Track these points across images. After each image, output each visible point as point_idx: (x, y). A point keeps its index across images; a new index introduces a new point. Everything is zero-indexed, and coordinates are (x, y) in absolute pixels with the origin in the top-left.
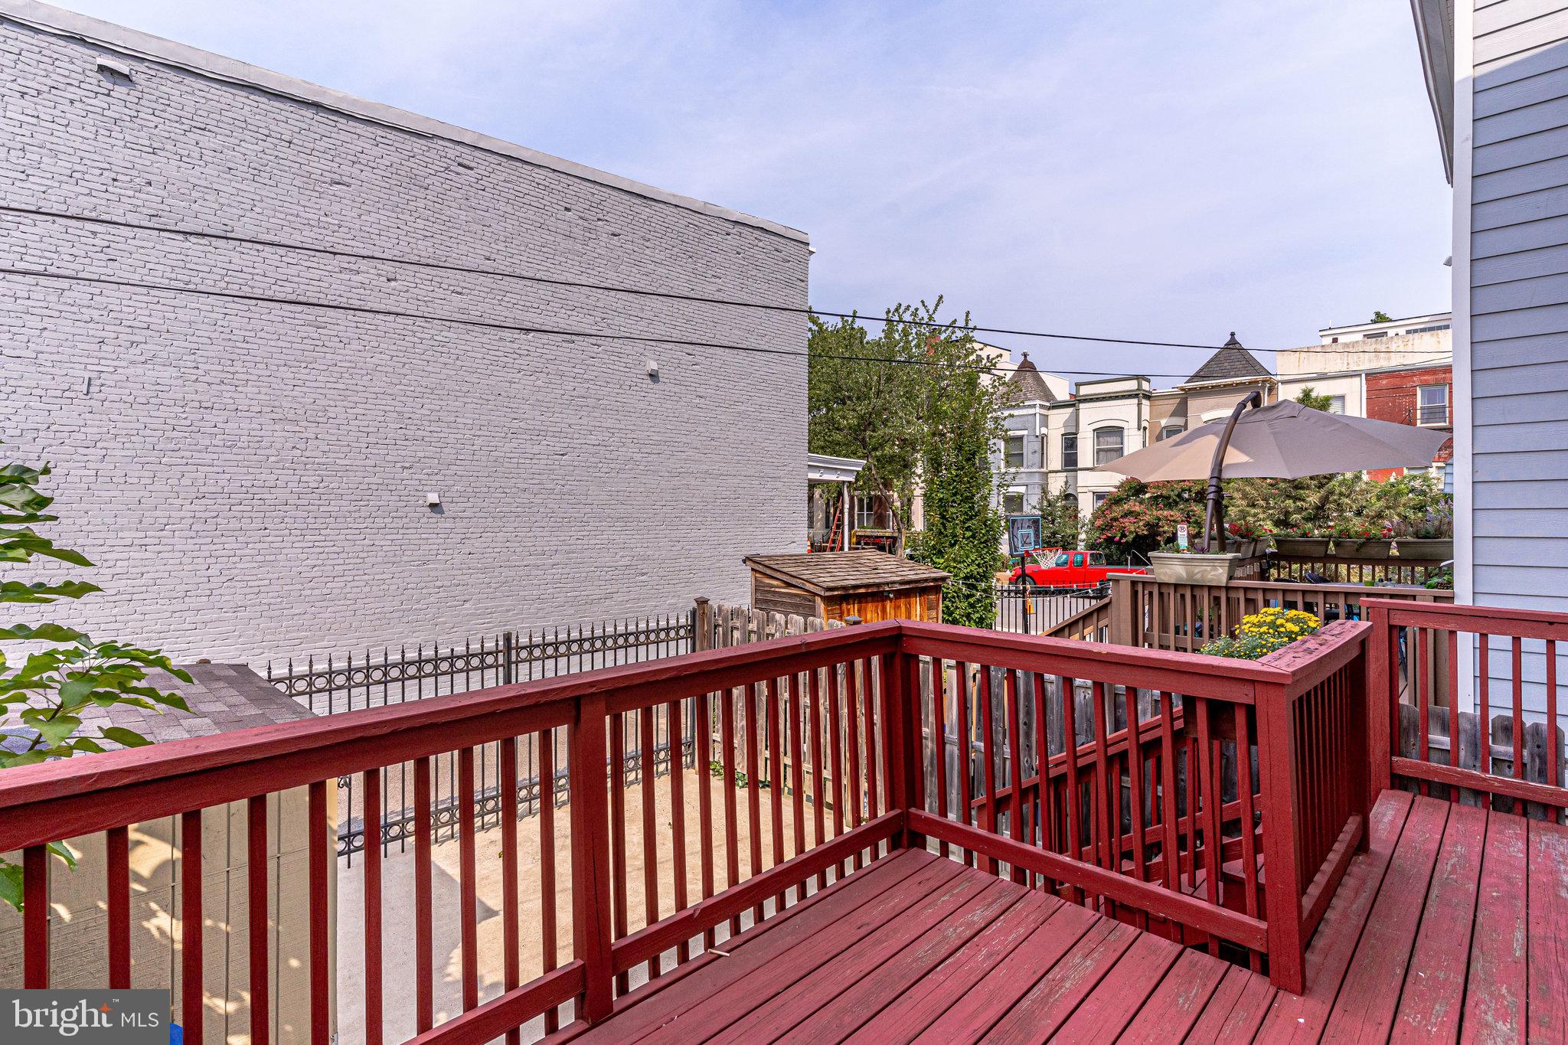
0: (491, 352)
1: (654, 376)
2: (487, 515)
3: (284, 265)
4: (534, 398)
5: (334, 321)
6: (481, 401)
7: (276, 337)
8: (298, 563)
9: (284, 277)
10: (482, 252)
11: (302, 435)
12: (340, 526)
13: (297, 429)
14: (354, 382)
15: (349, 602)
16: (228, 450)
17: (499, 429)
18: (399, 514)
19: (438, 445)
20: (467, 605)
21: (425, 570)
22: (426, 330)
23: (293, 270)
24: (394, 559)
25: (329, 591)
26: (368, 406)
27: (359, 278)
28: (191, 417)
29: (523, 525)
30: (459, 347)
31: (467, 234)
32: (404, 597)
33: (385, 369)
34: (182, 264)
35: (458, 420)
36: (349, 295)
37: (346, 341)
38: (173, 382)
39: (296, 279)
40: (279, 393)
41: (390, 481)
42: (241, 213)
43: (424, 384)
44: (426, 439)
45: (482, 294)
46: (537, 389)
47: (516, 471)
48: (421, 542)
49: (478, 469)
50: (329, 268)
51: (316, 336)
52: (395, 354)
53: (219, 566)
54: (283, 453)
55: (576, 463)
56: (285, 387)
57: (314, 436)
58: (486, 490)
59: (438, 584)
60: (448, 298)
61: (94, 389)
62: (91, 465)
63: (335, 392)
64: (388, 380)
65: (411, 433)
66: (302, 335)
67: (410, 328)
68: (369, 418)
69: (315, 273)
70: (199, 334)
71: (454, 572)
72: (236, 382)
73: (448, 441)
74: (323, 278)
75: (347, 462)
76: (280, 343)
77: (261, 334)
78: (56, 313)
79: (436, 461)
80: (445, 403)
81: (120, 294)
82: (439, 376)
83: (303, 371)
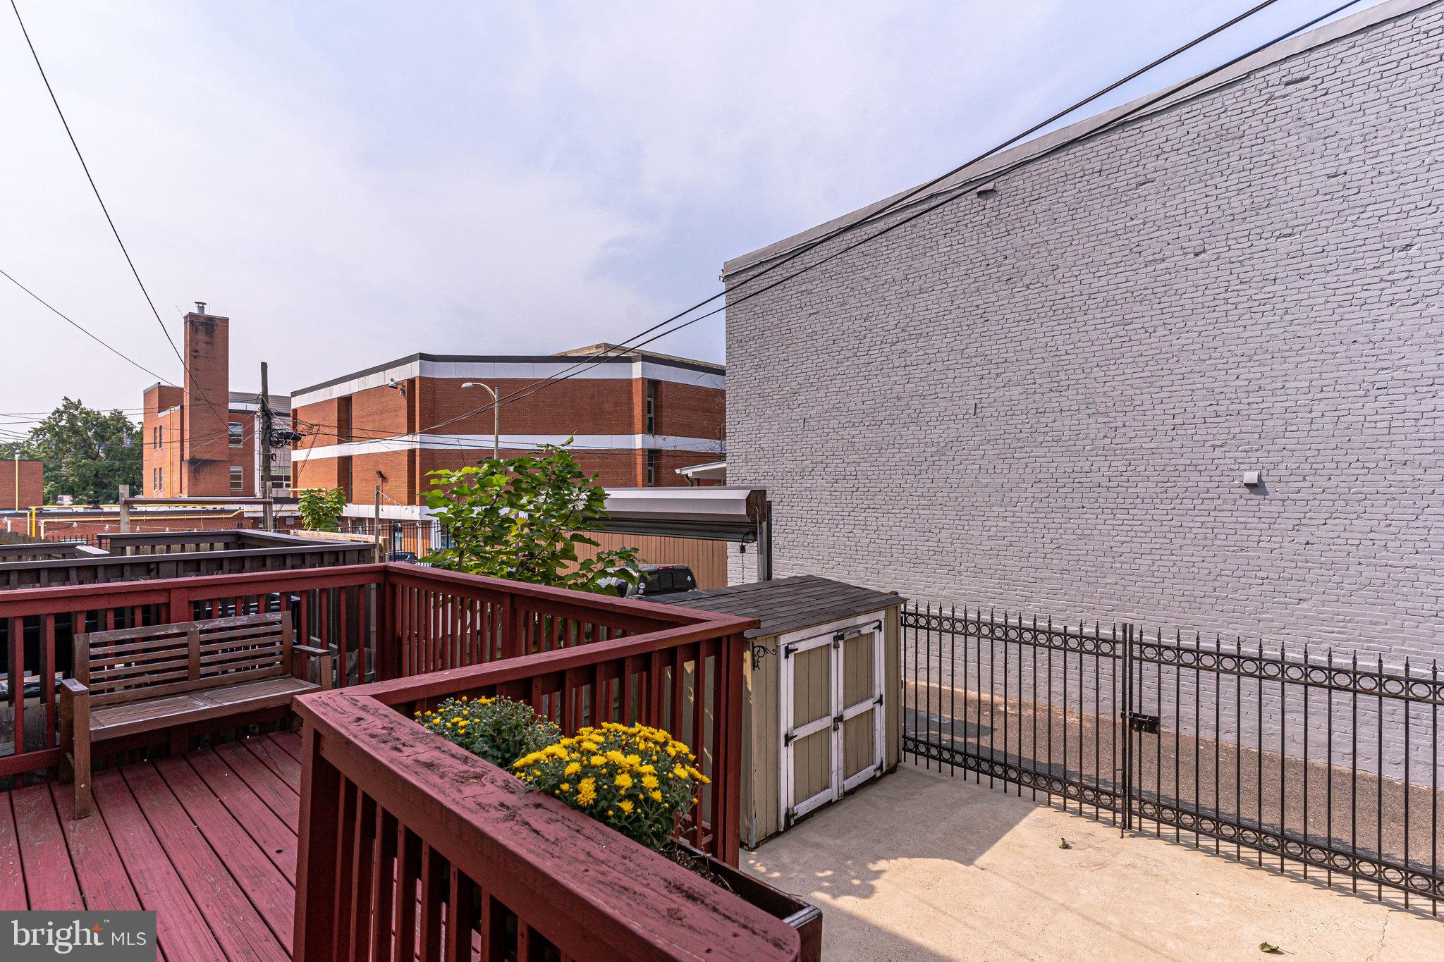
0: (1339, 292)
2: (1336, 497)
3: (1096, 280)
5: (1140, 315)
6: (1323, 357)
7: (1090, 343)
8: (1110, 538)
9: (1096, 290)
10: (1324, 172)
11: (1112, 425)
12: (1148, 506)
13: (1108, 420)
14: (1159, 367)
15: (1156, 580)
16: (1055, 444)
17: (1357, 387)
18: (1209, 495)
19: (1260, 417)
20: (1304, 605)
21: (1243, 557)
22: (1241, 293)
23: (1103, 282)
24: (1204, 542)
25: (1137, 567)
26: (1174, 388)
27: (1163, 265)
28: (1032, 421)
29: (1399, 511)
30: (1289, 299)
31: (1299, 160)
32: (1217, 584)
33: (1191, 347)
34: (1025, 308)
35: (1288, 385)
36: (1154, 285)
37: (1150, 330)
38: (1020, 397)
39: (1105, 288)
40: (1092, 391)
41: (1200, 462)
42: (1063, 251)
43: (1239, 353)
44: (1243, 413)
45: (1324, 224)
47: (1387, 438)
48: (1238, 526)
49: (1319, 440)
50: (1133, 267)
51: (1123, 333)
52: (1204, 328)
53: (1050, 536)
54: (1097, 442)
56: (1097, 385)
57: (1121, 424)
58: (1334, 465)
59: (1261, 574)
60: (1271, 246)
61: (978, 411)
62: (977, 462)
63: (1141, 380)
64: (1196, 358)
65: (1224, 408)
66: (1111, 335)
67: (1221, 296)
68: (1174, 399)
69: (1122, 277)
70: (1036, 356)
71: (1284, 564)
72: (1061, 389)
73: (1273, 411)
74: (1130, 278)
75: (1153, 445)
76: (1094, 348)
77: (1078, 345)
78: (960, 366)
79: (1257, 436)
80: (1268, 368)
81: (991, 343)
82: (1261, 339)
83: (1113, 367)
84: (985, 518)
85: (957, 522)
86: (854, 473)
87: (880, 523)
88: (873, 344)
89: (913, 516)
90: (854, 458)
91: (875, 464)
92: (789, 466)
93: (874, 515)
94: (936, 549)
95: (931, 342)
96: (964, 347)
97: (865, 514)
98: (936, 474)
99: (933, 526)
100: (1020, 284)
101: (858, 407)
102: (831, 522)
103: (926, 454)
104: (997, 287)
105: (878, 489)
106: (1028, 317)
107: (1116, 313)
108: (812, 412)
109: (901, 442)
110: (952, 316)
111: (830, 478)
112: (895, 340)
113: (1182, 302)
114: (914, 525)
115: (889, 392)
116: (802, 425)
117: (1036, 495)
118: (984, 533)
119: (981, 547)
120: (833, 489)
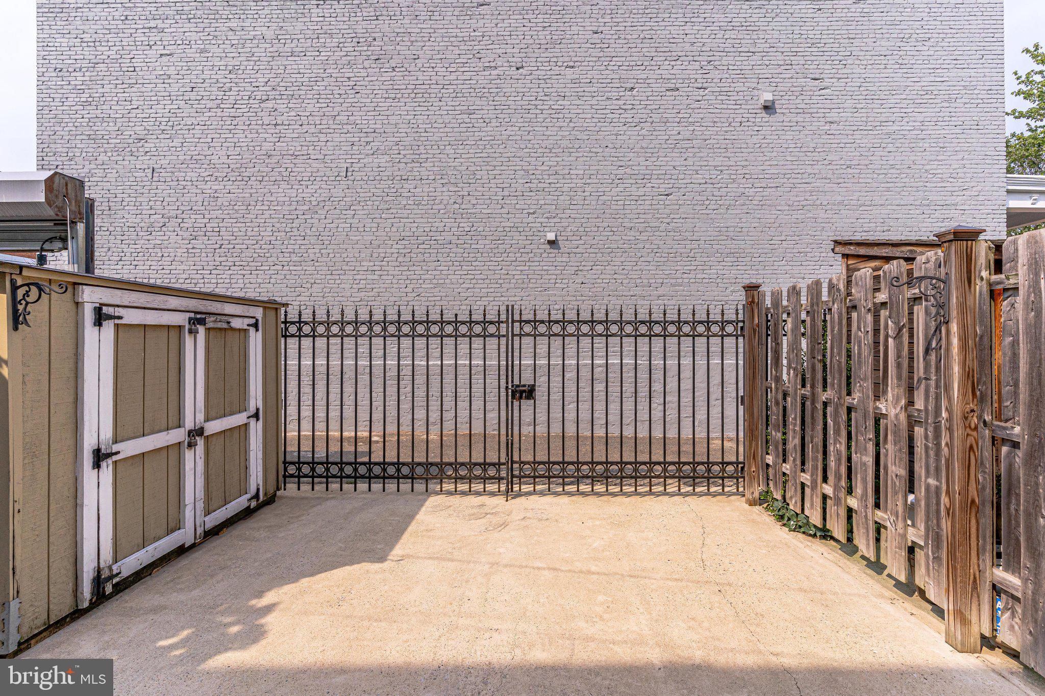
0: (599, 112)
1: (768, 108)
2: (597, 251)
3: (448, 74)
4: (639, 146)
5: (480, 108)
6: (590, 154)
7: (443, 126)
8: (458, 286)
9: (448, 82)
10: (591, 28)
11: (460, 194)
12: (485, 259)
13: (457, 189)
14: (493, 150)
16: (416, 207)
17: (607, 177)
18: (526, 250)
19: (556, 193)
21: (546, 295)
22: (545, 103)
23: (453, 77)
24: (522, 286)
26: (503, 168)
27: (494, 72)
28: (397, 186)
29: (629, 259)
30: (572, 111)
31: (578, 16)
33: (514, 138)
34: (391, 87)
35: (572, 172)
36: (490, 86)
37: (487, 121)
38: (387, 165)
39: (455, 82)
40: (445, 164)
41: (520, 225)
42: (423, 44)
43: (544, 146)
44: (546, 190)
45: (591, 64)
46: (641, 138)
47: (622, 212)
48: (543, 272)
49: (588, 211)
50: (476, 69)
51: (468, 120)
52: (522, 125)
53: (412, 286)
54: (448, 207)
55: (680, 202)
56: (449, 160)
57: (466, 194)
58: (596, 229)
60: (562, 73)
61: (349, 174)
62: (348, 221)
63: (480, 160)
64: (517, 146)
65: (534, 185)
66: (459, 121)
67: (533, 103)
68: (503, 176)
69: (467, 76)
70: (400, 130)
71: (569, 298)
72: (421, 161)
73: (564, 190)
74: (473, 78)
75: (489, 211)
76: (446, 130)
77: (435, 125)
78: (332, 131)
79: (554, 207)
80: (560, 159)
81: (361, 113)
82: (556, 138)
83: (461, 147)
84: (355, 272)
85: (329, 277)
86: (218, 229)
87: (247, 281)
88: (239, 98)
89: (284, 272)
90: (214, 214)
91: (242, 220)
92: (132, 220)
93: (240, 272)
94: (307, 303)
95: (304, 105)
96: (336, 113)
97: (231, 272)
98: (308, 231)
99: (305, 281)
100: (387, 65)
101: (221, 161)
102: (188, 281)
103: (297, 212)
104: (367, 64)
105: (245, 246)
106: (393, 96)
107: (463, 103)
108: (162, 162)
109: (271, 199)
110: (323, 83)
111: (186, 235)
112: (264, 98)
113: (508, 103)
114: (285, 281)
115: (258, 148)
116: (150, 175)
117: (401, 251)
118: (355, 286)
119: (352, 299)
120: (190, 246)
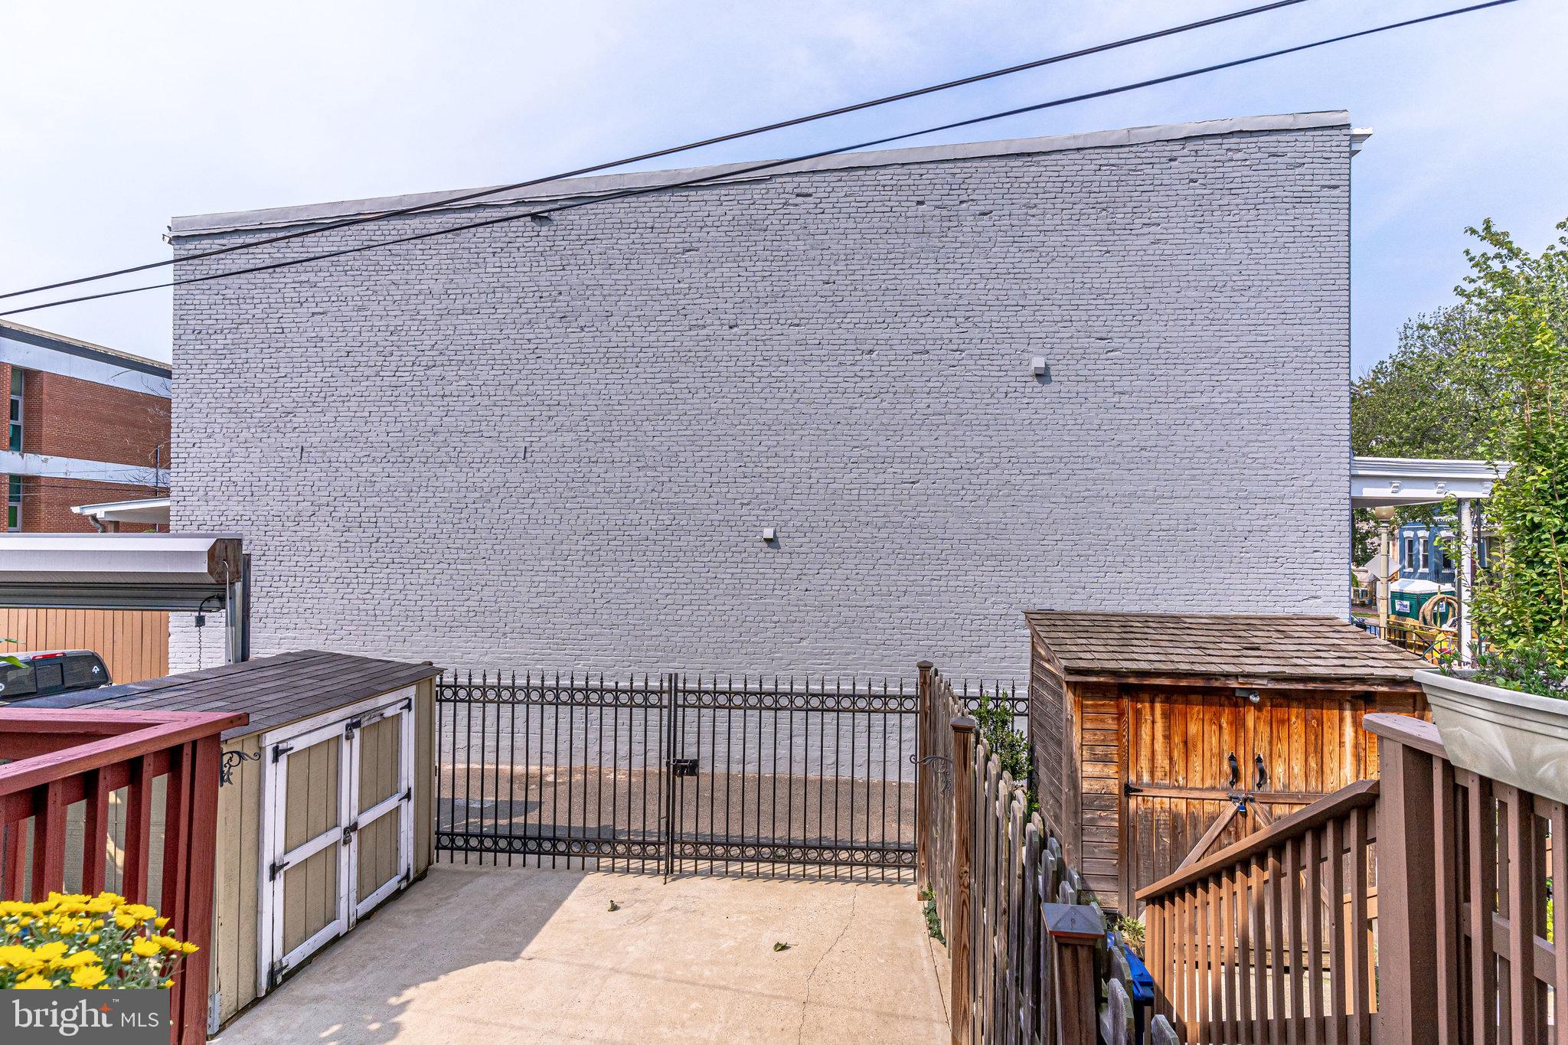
0: (829, 380)
1: (1042, 376)
2: (825, 550)
3: (647, 334)
4: (878, 422)
5: (684, 375)
6: (818, 432)
7: (641, 397)
8: (656, 591)
9: (647, 344)
10: (821, 278)
11: (660, 479)
12: (689, 559)
13: (656, 474)
14: (700, 427)
15: (695, 629)
16: (606, 495)
17: (839, 460)
18: (739, 549)
19: (776, 480)
20: (804, 643)
21: (762, 604)
22: (764, 369)
23: (653, 338)
24: (733, 592)
25: (678, 618)
26: (712, 448)
27: (704, 332)
28: (584, 470)
29: (864, 561)
30: (797, 379)
31: (805, 263)
32: (742, 629)
33: (726, 412)
34: (578, 350)
35: (795, 454)
36: (697, 348)
37: (694, 391)
38: (573, 444)
39: (656, 344)
40: (642, 444)
41: (732, 518)
42: (617, 298)
43: (762, 422)
44: (764, 475)
45: (820, 321)
46: (882, 412)
47: (857, 503)
48: (759, 576)
49: (815, 502)
50: (680, 328)
51: (670, 390)
52: (735, 396)
53: (601, 590)
54: (645, 496)
55: (929, 492)
56: (647, 439)
57: (667, 479)
58: (824, 524)
59: (775, 619)
60: (785, 333)
61: (528, 455)
62: (526, 511)
63: (684, 438)
64: (729, 422)
65: (750, 470)
66: (659, 391)
67: (749, 369)
68: (712, 459)
69: (670, 336)
70: (589, 403)
71: (790, 608)
72: (613, 439)
73: (785, 475)
74: (677, 338)
75: (694, 501)
76: (644, 402)
77: (630, 396)
78: (509, 403)
79: (773, 496)
80: (782, 438)
81: (543, 382)
82: (777, 412)
83: (661, 423)
85: (502, 578)
86: (374, 520)
87: (407, 582)
88: (402, 364)
89: (450, 572)
90: (370, 502)
91: (402, 509)
92: (277, 508)
93: (399, 571)
94: (477, 609)
95: (476, 372)
96: (514, 382)
97: (388, 570)
98: (479, 523)
99: (474, 583)
100: (575, 324)
101: (380, 439)
102: (341, 580)
103: (467, 500)
104: (551, 322)
105: (406, 540)
106: (582, 361)
107: (664, 370)
108: (313, 440)
109: (437, 484)
110: (499, 347)
111: (338, 526)
112: (430, 364)
113: (719, 369)
114: (451, 582)
115: (422, 424)
116: (298, 455)
117: (588, 548)
118: (533, 590)
119: (530, 605)
120: (343, 539)
